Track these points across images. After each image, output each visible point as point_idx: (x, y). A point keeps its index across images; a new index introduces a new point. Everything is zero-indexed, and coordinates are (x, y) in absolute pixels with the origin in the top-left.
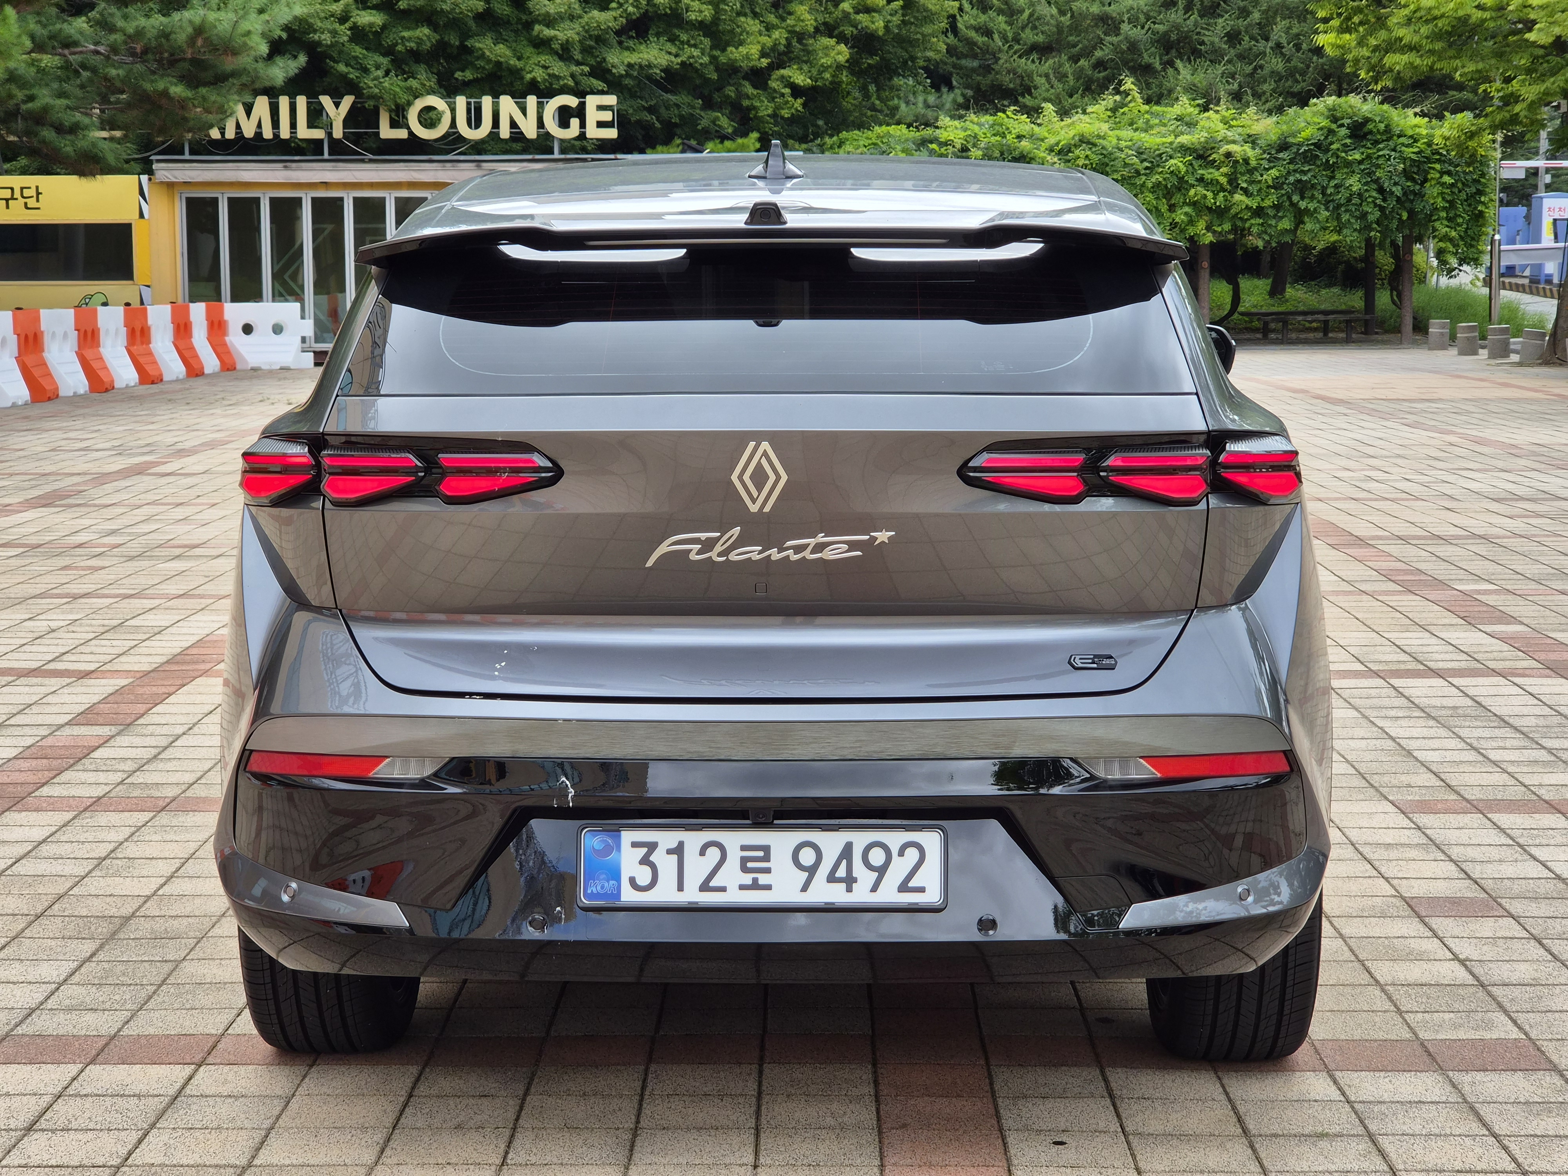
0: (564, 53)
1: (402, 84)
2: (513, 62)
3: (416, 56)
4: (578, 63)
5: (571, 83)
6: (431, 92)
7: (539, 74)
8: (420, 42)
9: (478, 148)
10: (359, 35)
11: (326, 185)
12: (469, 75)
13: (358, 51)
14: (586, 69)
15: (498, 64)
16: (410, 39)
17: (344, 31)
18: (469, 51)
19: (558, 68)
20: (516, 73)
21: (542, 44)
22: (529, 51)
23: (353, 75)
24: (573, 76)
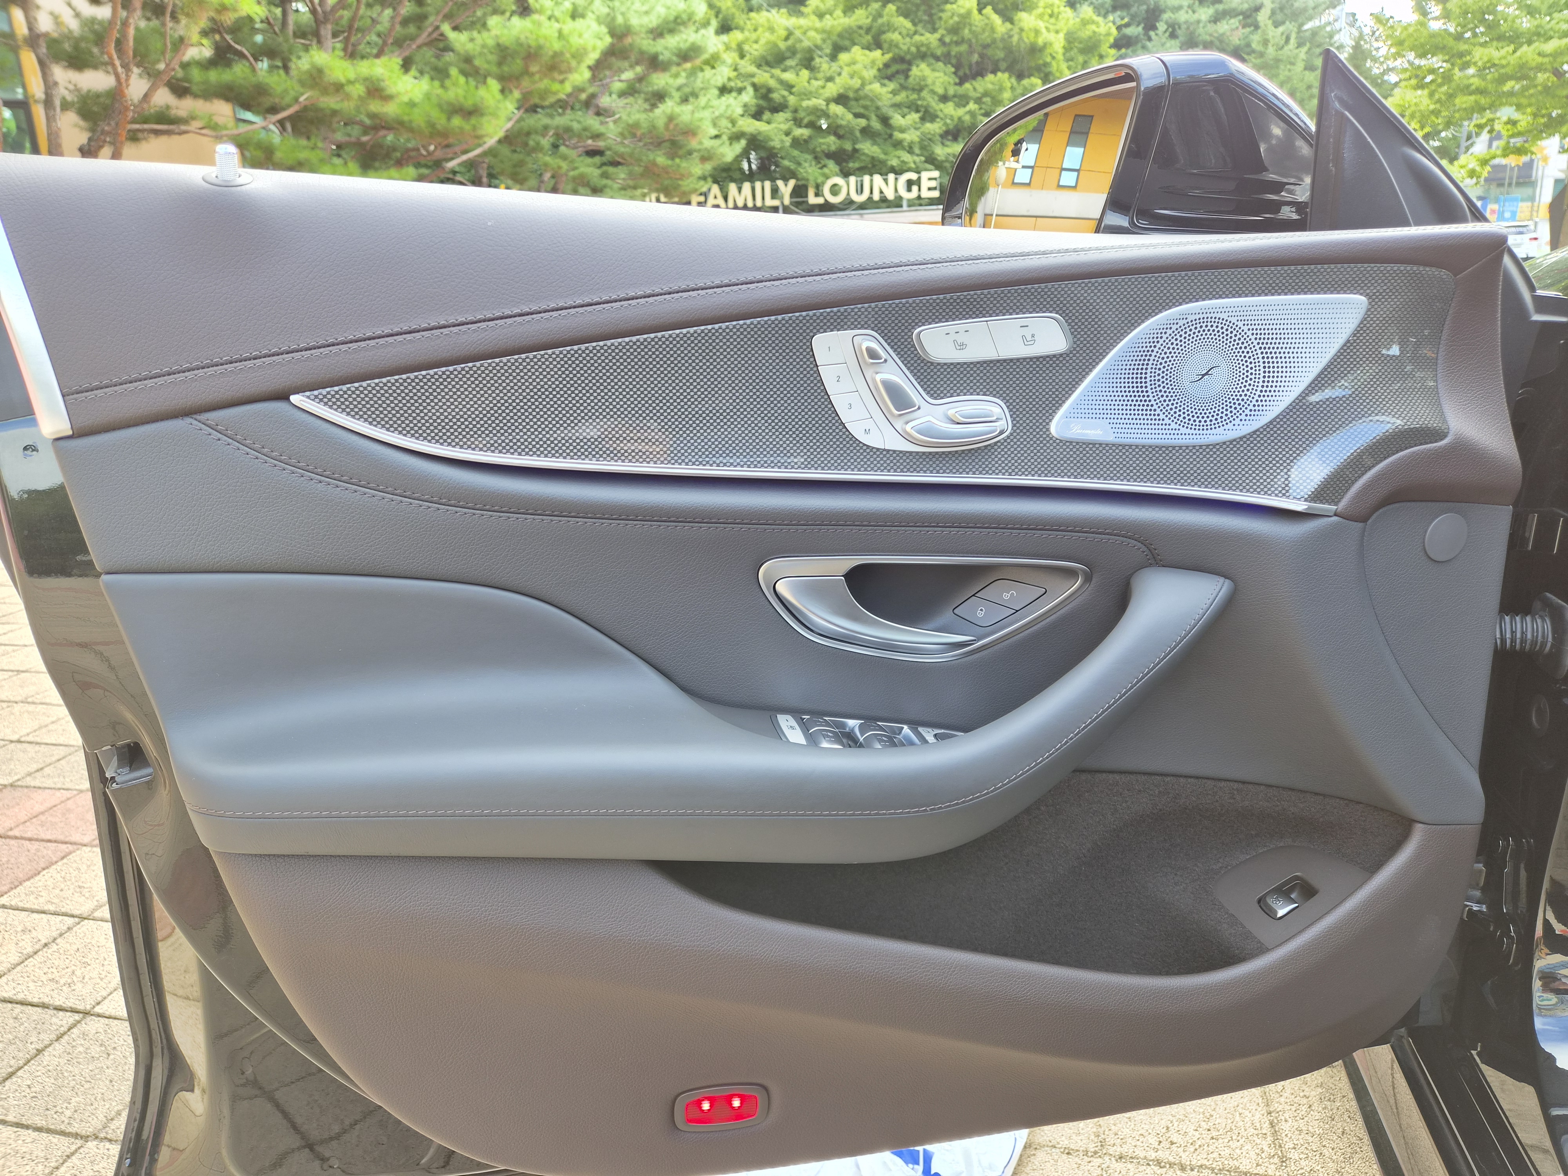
0: (910, 151)
1: (820, 171)
2: (882, 157)
3: (830, 155)
4: (918, 155)
5: (913, 166)
6: (837, 175)
7: (894, 162)
8: (828, 145)
9: (862, 206)
10: (797, 143)
12: (857, 165)
13: (796, 153)
14: (923, 159)
15: (873, 158)
16: (824, 144)
17: (788, 141)
18: (855, 151)
19: (906, 157)
20: (883, 163)
21: (898, 144)
22: (891, 149)
23: (793, 166)
24: (915, 163)
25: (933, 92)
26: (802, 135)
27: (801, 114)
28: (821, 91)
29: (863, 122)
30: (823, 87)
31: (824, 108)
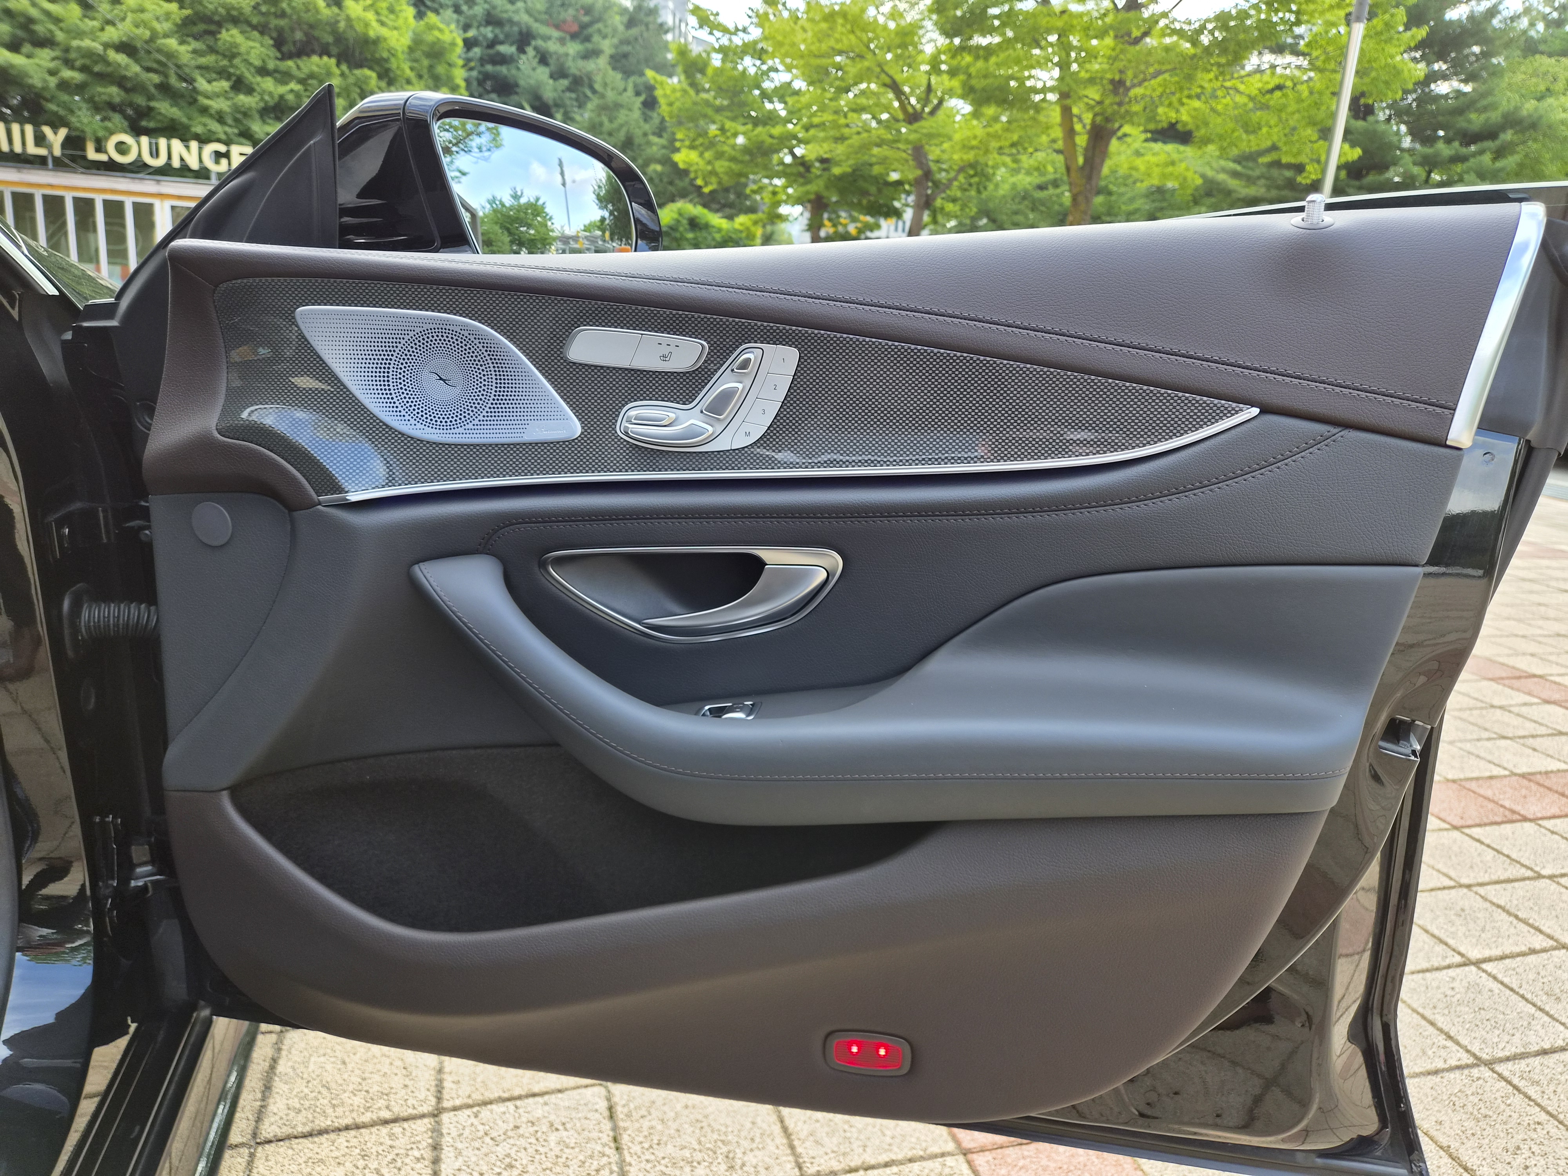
0: (220, 118)
1: (99, 123)
2: (184, 120)
3: (113, 107)
4: (230, 126)
5: (223, 137)
7: (198, 130)
8: (110, 95)
9: (160, 171)
10: (66, 86)
11: (51, 186)
12: (149, 124)
13: (65, 97)
14: (234, 131)
15: (172, 120)
16: (104, 94)
17: (53, 82)
18: (150, 108)
19: (215, 126)
20: (184, 127)
21: (204, 110)
22: (196, 114)
23: (62, 112)
24: (226, 133)
25: (246, 61)
26: (73, 78)
27: (73, 55)
28: (99, 34)
29: (156, 78)
30: (102, 29)
31: (102, 53)
